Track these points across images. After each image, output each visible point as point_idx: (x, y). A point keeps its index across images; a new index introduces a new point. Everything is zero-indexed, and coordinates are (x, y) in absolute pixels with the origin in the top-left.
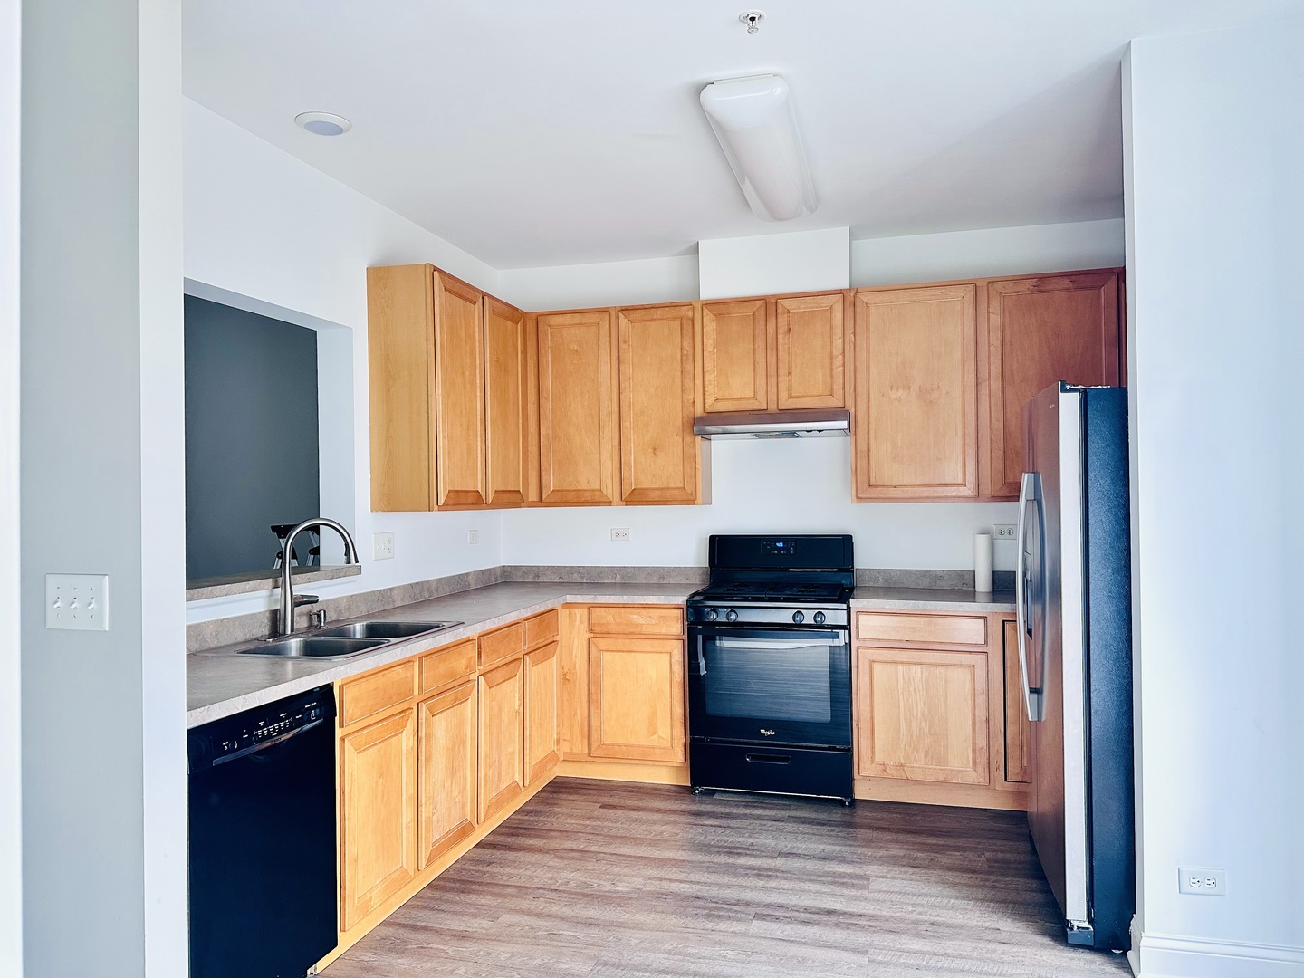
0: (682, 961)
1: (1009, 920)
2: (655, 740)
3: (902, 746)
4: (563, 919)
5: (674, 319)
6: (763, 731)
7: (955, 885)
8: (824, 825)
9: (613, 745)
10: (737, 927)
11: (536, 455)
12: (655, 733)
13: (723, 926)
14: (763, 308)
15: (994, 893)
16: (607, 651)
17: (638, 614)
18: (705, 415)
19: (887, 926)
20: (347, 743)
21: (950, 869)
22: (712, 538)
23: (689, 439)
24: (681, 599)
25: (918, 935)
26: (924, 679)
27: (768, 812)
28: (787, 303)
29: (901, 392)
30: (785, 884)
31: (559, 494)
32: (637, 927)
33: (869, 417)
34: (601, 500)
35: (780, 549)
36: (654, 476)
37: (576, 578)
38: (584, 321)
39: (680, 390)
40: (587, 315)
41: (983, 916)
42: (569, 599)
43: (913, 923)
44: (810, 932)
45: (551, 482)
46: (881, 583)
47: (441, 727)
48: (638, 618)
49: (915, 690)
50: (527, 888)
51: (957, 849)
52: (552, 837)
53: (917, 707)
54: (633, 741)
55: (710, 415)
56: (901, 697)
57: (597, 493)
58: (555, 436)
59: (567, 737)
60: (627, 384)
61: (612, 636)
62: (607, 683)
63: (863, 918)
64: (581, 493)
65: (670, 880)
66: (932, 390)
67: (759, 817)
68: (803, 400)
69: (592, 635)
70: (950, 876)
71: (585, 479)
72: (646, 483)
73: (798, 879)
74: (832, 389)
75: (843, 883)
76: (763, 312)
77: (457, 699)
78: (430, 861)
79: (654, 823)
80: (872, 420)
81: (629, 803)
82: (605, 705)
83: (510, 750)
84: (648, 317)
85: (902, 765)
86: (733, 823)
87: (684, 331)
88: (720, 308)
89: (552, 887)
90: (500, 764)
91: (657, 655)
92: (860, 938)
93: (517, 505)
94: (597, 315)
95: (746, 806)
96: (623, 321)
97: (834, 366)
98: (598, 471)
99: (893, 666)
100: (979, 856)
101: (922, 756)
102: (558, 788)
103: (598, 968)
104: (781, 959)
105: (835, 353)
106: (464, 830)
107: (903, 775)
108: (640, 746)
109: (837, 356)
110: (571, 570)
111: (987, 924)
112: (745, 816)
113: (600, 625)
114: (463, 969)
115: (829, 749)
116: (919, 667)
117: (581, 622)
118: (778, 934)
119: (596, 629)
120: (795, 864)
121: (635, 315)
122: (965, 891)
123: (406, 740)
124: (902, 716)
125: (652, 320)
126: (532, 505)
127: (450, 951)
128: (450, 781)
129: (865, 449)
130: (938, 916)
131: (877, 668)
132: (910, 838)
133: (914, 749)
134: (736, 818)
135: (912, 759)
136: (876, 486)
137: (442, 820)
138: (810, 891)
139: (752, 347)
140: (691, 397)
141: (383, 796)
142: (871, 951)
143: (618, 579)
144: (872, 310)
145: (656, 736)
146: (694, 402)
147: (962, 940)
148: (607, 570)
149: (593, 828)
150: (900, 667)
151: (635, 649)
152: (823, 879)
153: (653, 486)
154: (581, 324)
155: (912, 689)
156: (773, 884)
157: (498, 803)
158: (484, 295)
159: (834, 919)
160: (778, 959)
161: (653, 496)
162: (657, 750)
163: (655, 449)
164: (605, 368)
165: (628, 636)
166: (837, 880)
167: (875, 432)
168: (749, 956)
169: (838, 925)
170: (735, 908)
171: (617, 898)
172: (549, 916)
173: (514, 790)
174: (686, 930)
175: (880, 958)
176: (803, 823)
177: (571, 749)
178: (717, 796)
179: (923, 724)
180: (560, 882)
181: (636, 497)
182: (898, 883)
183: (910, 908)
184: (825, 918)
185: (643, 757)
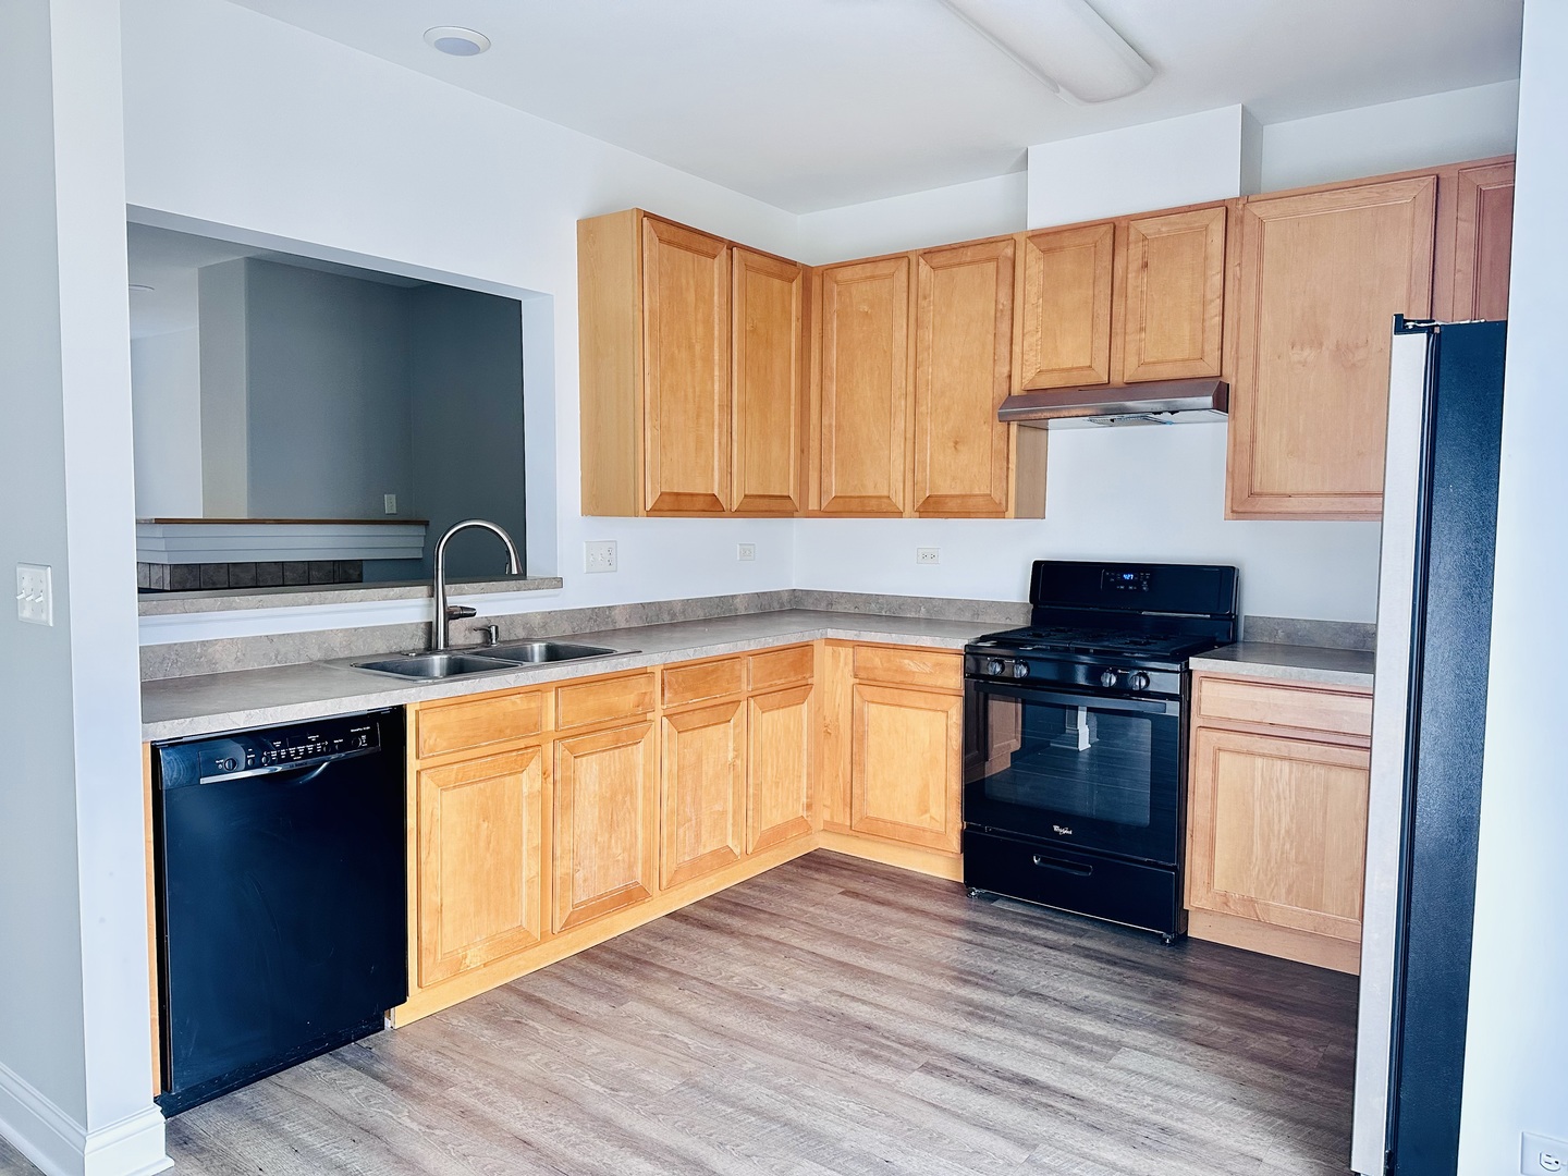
0: (785, 1102)
1: (1288, 1151)
2: (924, 821)
3: (1255, 873)
4: (691, 1020)
5: (988, 260)
6: (1056, 828)
7: (1243, 1082)
8: (1115, 964)
9: (877, 820)
10: (888, 1075)
11: (817, 451)
12: (926, 811)
13: (872, 1070)
14: (1110, 236)
15: (1296, 1105)
16: (873, 702)
17: (910, 658)
18: (1025, 393)
19: (1092, 1118)
20: (424, 778)
21: (1254, 1057)
22: (1036, 564)
23: (1001, 427)
24: (960, 644)
25: (1131, 1142)
26: (1293, 783)
27: (1050, 936)
28: (1145, 227)
29: (1307, 352)
30: (997, 1033)
31: (841, 501)
32: (766, 1047)
33: (1256, 391)
34: (889, 509)
35: (1130, 582)
36: (954, 479)
37: (873, 608)
38: (878, 272)
39: (991, 362)
40: (881, 264)
41: (1252, 1135)
42: (831, 633)
43: (1136, 1122)
44: (977, 1102)
45: (834, 487)
46: (1280, 637)
47: (591, 772)
48: (910, 663)
49: (1278, 797)
50: (681, 974)
51: (1287, 1031)
52: (759, 920)
53: (1279, 821)
54: (899, 818)
55: (1033, 393)
56: (1257, 804)
57: (885, 500)
58: (839, 427)
59: (828, 803)
60: (926, 354)
61: (880, 684)
62: (872, 741)
63: (1068, 1100)
64: (866, 501)
65: (853, 998)
66: (1357, 347)
67: (1032, 940)
68: (1159, 368)
69: (857, 681)
70: (1245, 1068)
71: (873, 484)
72: (945, 488)
73: (1020, 1030)
74: (1203, 351)
75: (1078, 1047)
76: (1109, 241)
77: (618, 741)
78: (568, 925)
79: (891, 922)
80: (1261, 395)
81: (880, 894)
82: (870, 769)
83: (718, 807)
84: (956, 261)
85: (1252, 900)
86: (991, 940)
87: (1000, 277)
88: (1050, 240)
89: (709, 980)
90: (699, 824)
91: (931, 713)
92: (1041, 1125)
93: (790, 514)
94: (892, 263)
95: (1025, 923)
96: (924, 269)
97: (1206, 316)
98: (887, 475)
99: (1249, 758)
100: (1315, 1048)
101: (1284, 891)
102: (816, 863)
103: (683, 1088)
104: (909, 1130)
105: (1209, 296)
106: (630, 896)
107: (1252, 913)
108: (908, 826)
109: (1212, 301)
110: (869, 598)
111: (1246, 1149)
112: (1014, 935)
113: (865, 668)
114: (538, 1056)
115: (1148, 863)
116: (1286, 764)
117: (846, 664)
118: (933, 1097)
119: (862, 674)
120: (1035, 1008)
121: (939, 259)
122: (1253, 1093)
123: (530, 780)
124: (1257, 831)
125: (959, 264)
126: (810, 515)
127: (541, 1033)
128: (607, 836)
129: (1247, 439)
130: (1181, 1120)
131: (1224, 758)
132: (1227, 1003)
133: (1271, 879)
134: (1000, 935)
135: (1268, 893)
136: (1260, 495)
137: (592, 878)
138: (1022, 1049)
139: (1091, 293)
140: (1006, 370)
141: (489, 843)
142: (1042, 1147)
143: (923, 613)
144: (1269, 227)
145: (928, 815)
146: (1010, 376)
147: (1190, 1163)
148: (909, 600)
149: (813, 917)
150: (1259, 762)
151: (905, 703)
152: (1055, 1036)
153: (953, 493)
154: (873, 277)
155: (1274, 794)
156: (980, 1029)
157: (697, 868)
158: (731, 245)
159: (1025, 1092)
160: (906, 1128)
161: (953, 505)
162: (927, 834)
163: (956, 443)
164: (900, 335)
165: (900, 686)
166: (1073, 1041)
167: (1265, 413)
168: (871, 1116)
169: (1024, 1102)
170: (906, 1050)
171: (771, 1006)
172: (679, 1014)
173: (724, 857)
174: (821, 1065)
175: (1046, 1160)
176: (1087, 956)
177: (832, 817)
178: (997, 904)
179: (1288, 846)
180: (723, 974)
181: (932, 507)
182: (1158, 1062)
183: (1148, 1100)
184: (1014, 1088)
185: (912, 838)
